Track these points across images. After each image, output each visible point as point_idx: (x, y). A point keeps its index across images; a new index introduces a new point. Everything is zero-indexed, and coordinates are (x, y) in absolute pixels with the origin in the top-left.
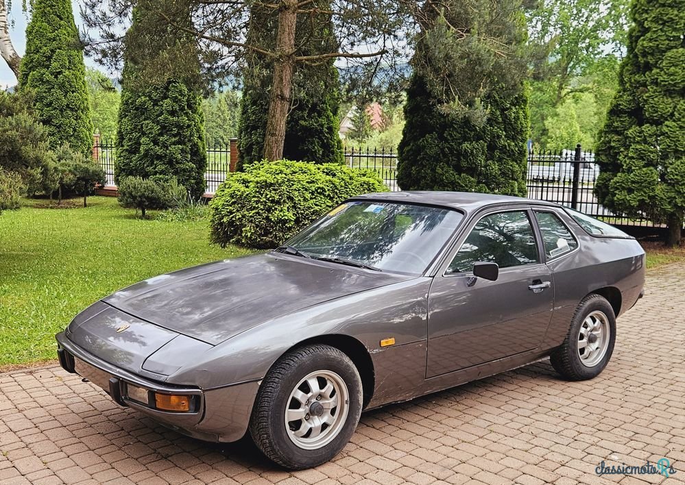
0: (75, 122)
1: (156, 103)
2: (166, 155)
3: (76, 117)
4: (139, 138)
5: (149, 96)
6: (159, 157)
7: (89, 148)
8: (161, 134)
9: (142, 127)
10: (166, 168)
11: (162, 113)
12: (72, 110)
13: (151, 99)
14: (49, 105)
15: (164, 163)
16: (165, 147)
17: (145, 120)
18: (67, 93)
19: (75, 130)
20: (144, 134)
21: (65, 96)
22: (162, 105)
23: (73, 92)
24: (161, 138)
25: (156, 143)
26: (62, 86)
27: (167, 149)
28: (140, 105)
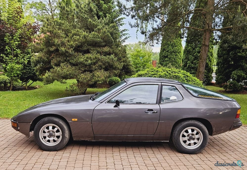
0: (175, 56)
1: (194, 49)
2: (195, 67)
3: (176, 55)
4: (187, 61)
5: (192, 47)
6: (193, 68)
7: (179, 65)
8: (194, 60)
9: (188, 58)
10: (195, 72)
11: (195, 52)
12: (175, 53)
13: (192, 48)
14: (168, 51)
15: (194, 70)
16: (195, 64)
17: (190, 55)
18: (173, 47)
19: (175, 59)
20: (189, 60)
21: (173, 48)
22: (196, 50)
23: (175, 47)
24: (194, 61)
25: (192, 63)
26: (172, 45)
27: (196, 65)
28: (189, 50)
